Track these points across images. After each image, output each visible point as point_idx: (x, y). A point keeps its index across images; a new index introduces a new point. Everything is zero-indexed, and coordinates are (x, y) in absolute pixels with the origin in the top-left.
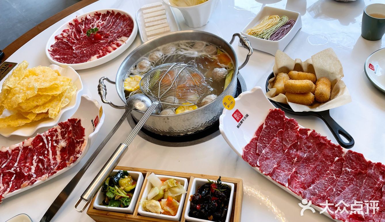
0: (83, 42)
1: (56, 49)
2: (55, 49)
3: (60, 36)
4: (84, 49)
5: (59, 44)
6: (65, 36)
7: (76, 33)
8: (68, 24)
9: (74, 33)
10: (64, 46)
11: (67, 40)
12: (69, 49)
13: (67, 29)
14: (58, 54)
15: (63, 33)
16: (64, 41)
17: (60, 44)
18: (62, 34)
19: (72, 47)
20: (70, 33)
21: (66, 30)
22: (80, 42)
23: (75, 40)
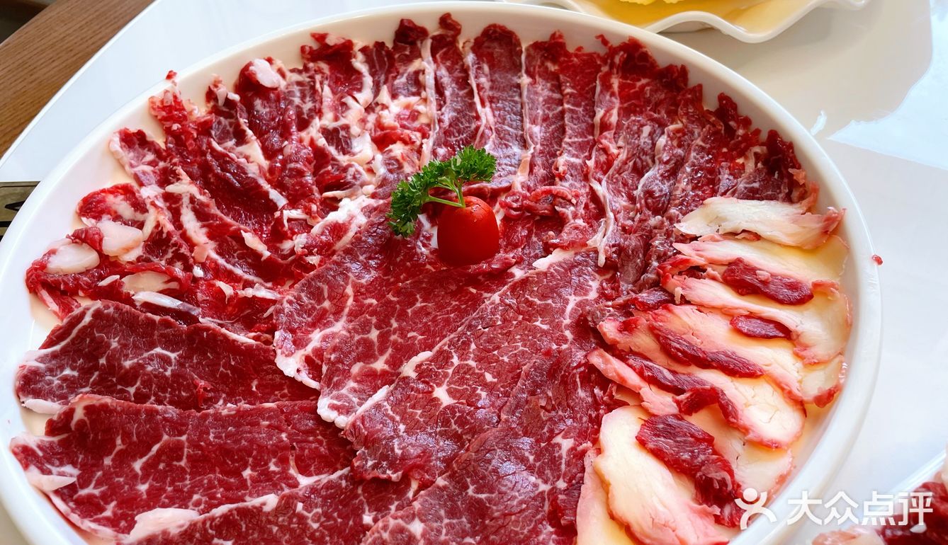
0: (349, 290)
1: (89, 410)
2: (79, 414)
3: (74, 260)
4: (416, 360)
5: (99, 347)
6: (128, 250)
7: (214, 210)
8: (117, 145)
9: (201, 214)
10: (165, 361)
11: (162, 292)
12: (234, 386)
13: (108, 185)
14: (138, 465)
15: (88, 222)
16: (148, 306)
17: (114, 344)
18: (83, 239)
19: (261, 361)
20: (157, 217)
21: (110, 198)
22: (317, 295)
23: (249, 284)
